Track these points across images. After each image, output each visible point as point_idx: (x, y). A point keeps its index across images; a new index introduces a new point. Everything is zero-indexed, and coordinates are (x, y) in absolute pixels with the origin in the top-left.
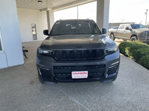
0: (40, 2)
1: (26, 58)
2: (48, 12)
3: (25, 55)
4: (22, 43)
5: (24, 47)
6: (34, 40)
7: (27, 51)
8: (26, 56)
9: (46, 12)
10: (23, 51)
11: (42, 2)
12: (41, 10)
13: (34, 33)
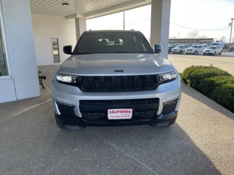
0: (65, 5)
1: (44, 88)
2: (77, 20)
3: (41, 84)
4: (39, 67)
5: (40, 72)
6: (55, 62)
7: (45, 78)
8: (42, 86)
9: (74, 20)
10: (39, 78)
11: (68, 4)
12: (67, 17)
13: (56, 52)
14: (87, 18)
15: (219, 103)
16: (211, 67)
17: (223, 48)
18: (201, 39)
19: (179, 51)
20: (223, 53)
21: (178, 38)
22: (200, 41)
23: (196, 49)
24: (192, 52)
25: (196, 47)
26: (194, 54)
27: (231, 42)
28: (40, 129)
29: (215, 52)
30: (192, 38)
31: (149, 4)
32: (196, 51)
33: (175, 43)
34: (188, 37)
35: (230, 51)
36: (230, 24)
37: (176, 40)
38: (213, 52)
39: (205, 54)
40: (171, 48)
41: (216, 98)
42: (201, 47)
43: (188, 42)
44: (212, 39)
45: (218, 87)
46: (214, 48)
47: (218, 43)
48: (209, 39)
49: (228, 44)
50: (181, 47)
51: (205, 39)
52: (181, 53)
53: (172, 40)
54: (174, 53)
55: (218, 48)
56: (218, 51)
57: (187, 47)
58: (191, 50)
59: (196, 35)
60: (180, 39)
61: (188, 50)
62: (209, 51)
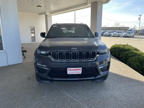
0: (39, 7)
1: (25, 58)
2: (46, 16)
3: (23, 55)
4: (22, 44)
5: (23, 48)
6: (32, 41)
7: (26, 51)
10: (22, 51)
11: (41, 6)
12: (40, 14)
13: (33, 35)
14: (52, 15)
15: (131, 67)
16: (127, 45)
17: (135, 33)
18: (121, 28)
19: (108, 34)
20: (135, 36)
21: (108, 27)
22: (121, 29)
23: (118, 34)
24: (116, 35)
25: (119, 32)
26: (117, 36)
27: (140, 29)
28: (22, 84)
29: (130, 35)
30: (116, 27)
31: (90, 7)
32: (119, 35)
33: (106, 29)
34: (114, 26)
35: (139, 35)
36: (139, 18)
37: (106, 28)
38: (129, 36)
39: (124, 37)
40: (103, 33)
41: (129, 64)
42: (121, 32)
43: (114, 29)
44: (128, 28)
45: (131, 58)
46: (129, 33)
47: (132, 30)
48: (126, 27)
49: (138, 30)
50: (110, 32)
51: (124, 28)
52: (109, 36)
53: (104, 28)
54: (105, 36)
55: (132, 33)
56: (132, 35)
57: (113, 32)
58: (115, 34)
59: (118, 25)
60: (109, 28)
61: (113, 34)
62: (126, 35)
